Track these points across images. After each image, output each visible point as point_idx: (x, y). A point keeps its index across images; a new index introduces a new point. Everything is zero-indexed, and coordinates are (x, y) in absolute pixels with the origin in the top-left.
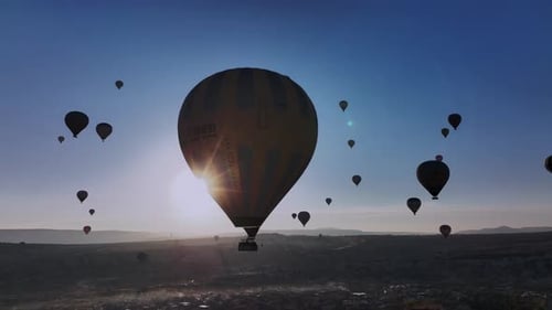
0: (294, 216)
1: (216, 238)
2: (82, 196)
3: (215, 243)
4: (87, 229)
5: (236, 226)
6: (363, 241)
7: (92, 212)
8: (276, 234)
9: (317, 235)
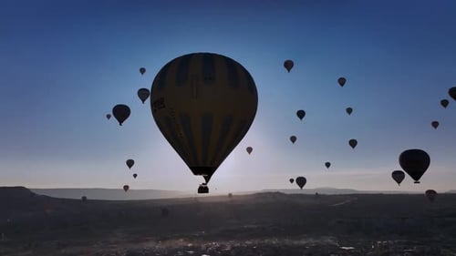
0: (292, 181)
1: (230, 195)
2: (130, 163)
3: (229, 199)
4: (126, 188)
5: (195, 174)
6: (356, 199)
7: (135, 176)
8: (278, 193)
9: (314, 193)
